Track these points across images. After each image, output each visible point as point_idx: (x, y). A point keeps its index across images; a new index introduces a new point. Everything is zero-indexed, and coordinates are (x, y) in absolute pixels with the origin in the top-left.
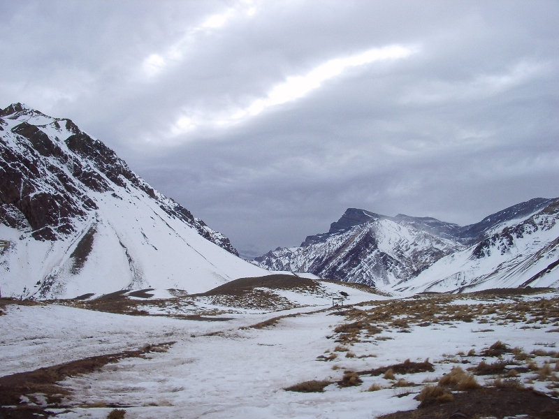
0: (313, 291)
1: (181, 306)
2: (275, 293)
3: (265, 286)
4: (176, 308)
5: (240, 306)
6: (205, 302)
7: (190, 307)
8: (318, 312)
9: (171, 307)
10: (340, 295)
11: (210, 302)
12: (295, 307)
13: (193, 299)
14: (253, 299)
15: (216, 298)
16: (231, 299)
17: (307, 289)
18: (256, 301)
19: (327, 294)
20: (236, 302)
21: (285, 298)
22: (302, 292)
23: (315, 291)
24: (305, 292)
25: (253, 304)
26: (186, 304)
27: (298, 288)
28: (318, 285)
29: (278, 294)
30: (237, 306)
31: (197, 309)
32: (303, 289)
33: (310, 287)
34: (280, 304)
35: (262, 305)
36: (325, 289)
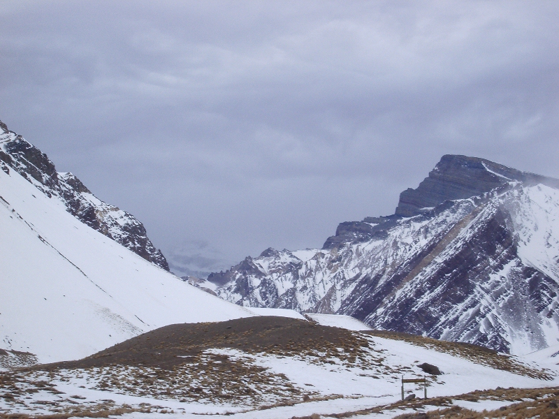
0: (352, 360)
1: (19, 392)
2: (258, 363)
3: (233, 346)
4: (8, 398)
5: (168, 394)
6: (83, 382)
7: (44, 395)
8: (365, 412)
10: (419, 371)
11: (94, 383)
12: (306, 399)
13: (52, 376)
14: (201, 378)
15: (108, 373)
16: (146, 377)
17: (337, 356)
18: (210, 383)
19: (387, 368)
20: (160, 384)
21: (283, 376)
22: (326, 362)
23: (358, 361)
24: (332, 363)
25: (201, 390)
26: (33, 387)
27: (315, 351)
28: (366, 345)
29: (264, 366)
30: (162, 394)
31: (62, 401)
32: (328, 356)
33: (346, 351)
34: (268, 392)
35: (224, 393)
36: (382, 356)
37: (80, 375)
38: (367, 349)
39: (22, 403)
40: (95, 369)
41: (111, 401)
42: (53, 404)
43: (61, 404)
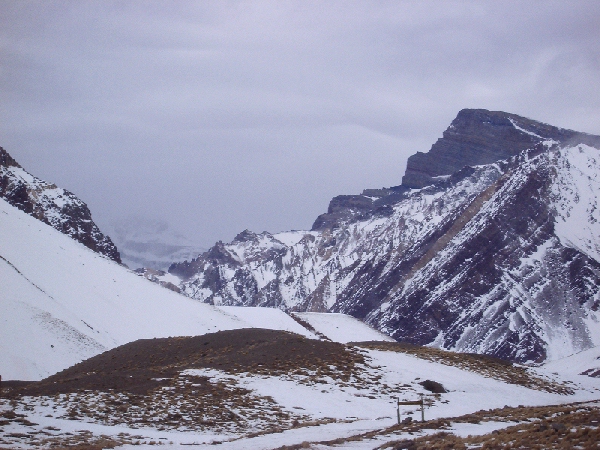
0: (346, 378)
2: (241, 385)
3: (212, 365)
5: (145, 422)
6: (49, 410)
7: (16, 428)
8: (357, 438)
10: (421, 389)
11: (61, 411)
12: (296, 425)
13: (14, 405)
14: (179, 403)
15: (76, 400)
16: (119, 404)
17: (328, 374)
18: (190, 409)
19: (386, 387)
20: (135, 411)
21: (269, 399)
22: (316, 382)
23: (352, 379)
24: (324, 382)
25: (180, 416)
26: (3, 419)
27: (303, 370)
28: (362, 362)
29: (249, 387)
31: (36, 433)
32: (320, 374)
33: (339, 368)
34: (254, 417)
35: (205, 419)
36: (380, 373)
37: (45, 403)
38: (361, 366)
40: (62, 396)
41: (87, 432)
42: (28, 437)
43: (37, 436)
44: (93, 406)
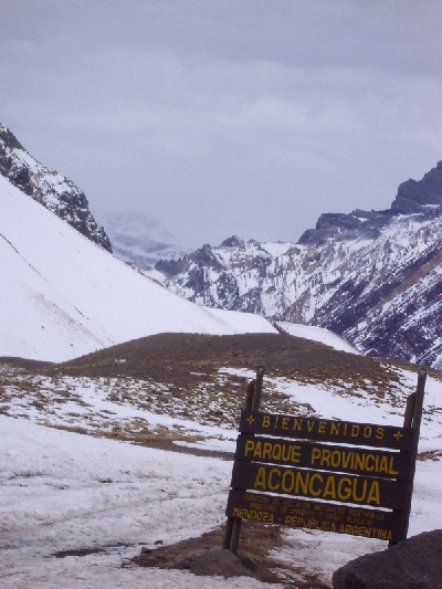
0: (381, 395)
1: (47, 401)
2: (279, 389)
4: (39, 407)
5: (185, 414)
7: (71, 407)
9: (24, 401)
11: (103, 394)
14: (220, 400)
15: (117, 385)
16: (160, 394)
17: (365, 389)
18: (231, 407)
20: (176, 403)
21: (309, 407)
22: (352, 395)
23: (387, 396)
24: (360, 396)
25: (222, 414)
26: (59, 397)
27: (340, 381)
28: (397, 380)
29: (287, 392)
30: (179, 414)
31: (93, 415)
32: (355, 387)
33: (375, 384)
37: (87, 385)
38: (396, 384)
39: (53, 413)
40: (102, 379)
41: (143, 420)
42: (87, 418)
43: (94, 418)
44: (135, 394)
